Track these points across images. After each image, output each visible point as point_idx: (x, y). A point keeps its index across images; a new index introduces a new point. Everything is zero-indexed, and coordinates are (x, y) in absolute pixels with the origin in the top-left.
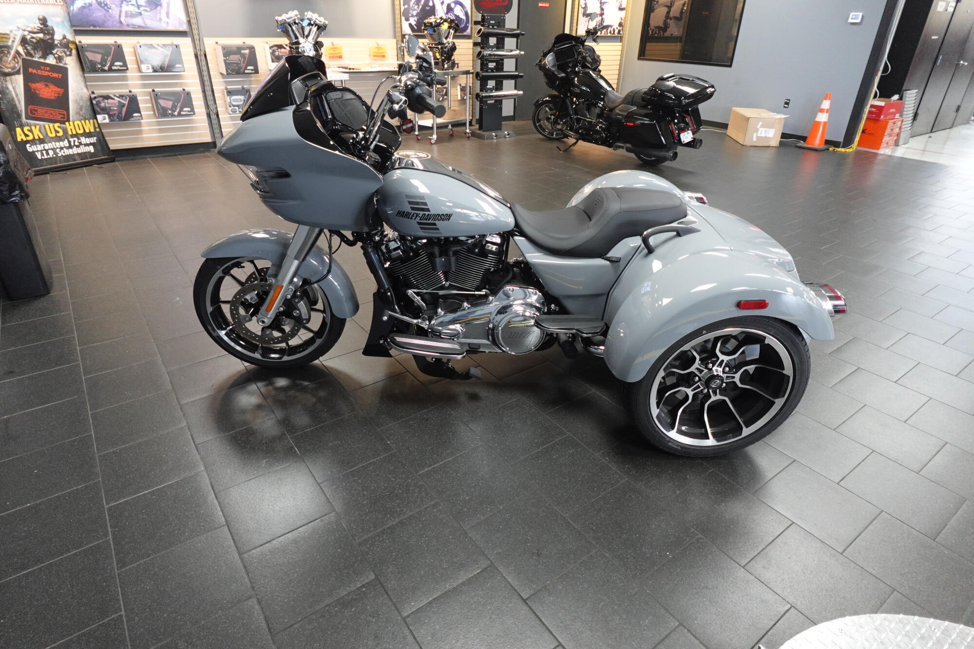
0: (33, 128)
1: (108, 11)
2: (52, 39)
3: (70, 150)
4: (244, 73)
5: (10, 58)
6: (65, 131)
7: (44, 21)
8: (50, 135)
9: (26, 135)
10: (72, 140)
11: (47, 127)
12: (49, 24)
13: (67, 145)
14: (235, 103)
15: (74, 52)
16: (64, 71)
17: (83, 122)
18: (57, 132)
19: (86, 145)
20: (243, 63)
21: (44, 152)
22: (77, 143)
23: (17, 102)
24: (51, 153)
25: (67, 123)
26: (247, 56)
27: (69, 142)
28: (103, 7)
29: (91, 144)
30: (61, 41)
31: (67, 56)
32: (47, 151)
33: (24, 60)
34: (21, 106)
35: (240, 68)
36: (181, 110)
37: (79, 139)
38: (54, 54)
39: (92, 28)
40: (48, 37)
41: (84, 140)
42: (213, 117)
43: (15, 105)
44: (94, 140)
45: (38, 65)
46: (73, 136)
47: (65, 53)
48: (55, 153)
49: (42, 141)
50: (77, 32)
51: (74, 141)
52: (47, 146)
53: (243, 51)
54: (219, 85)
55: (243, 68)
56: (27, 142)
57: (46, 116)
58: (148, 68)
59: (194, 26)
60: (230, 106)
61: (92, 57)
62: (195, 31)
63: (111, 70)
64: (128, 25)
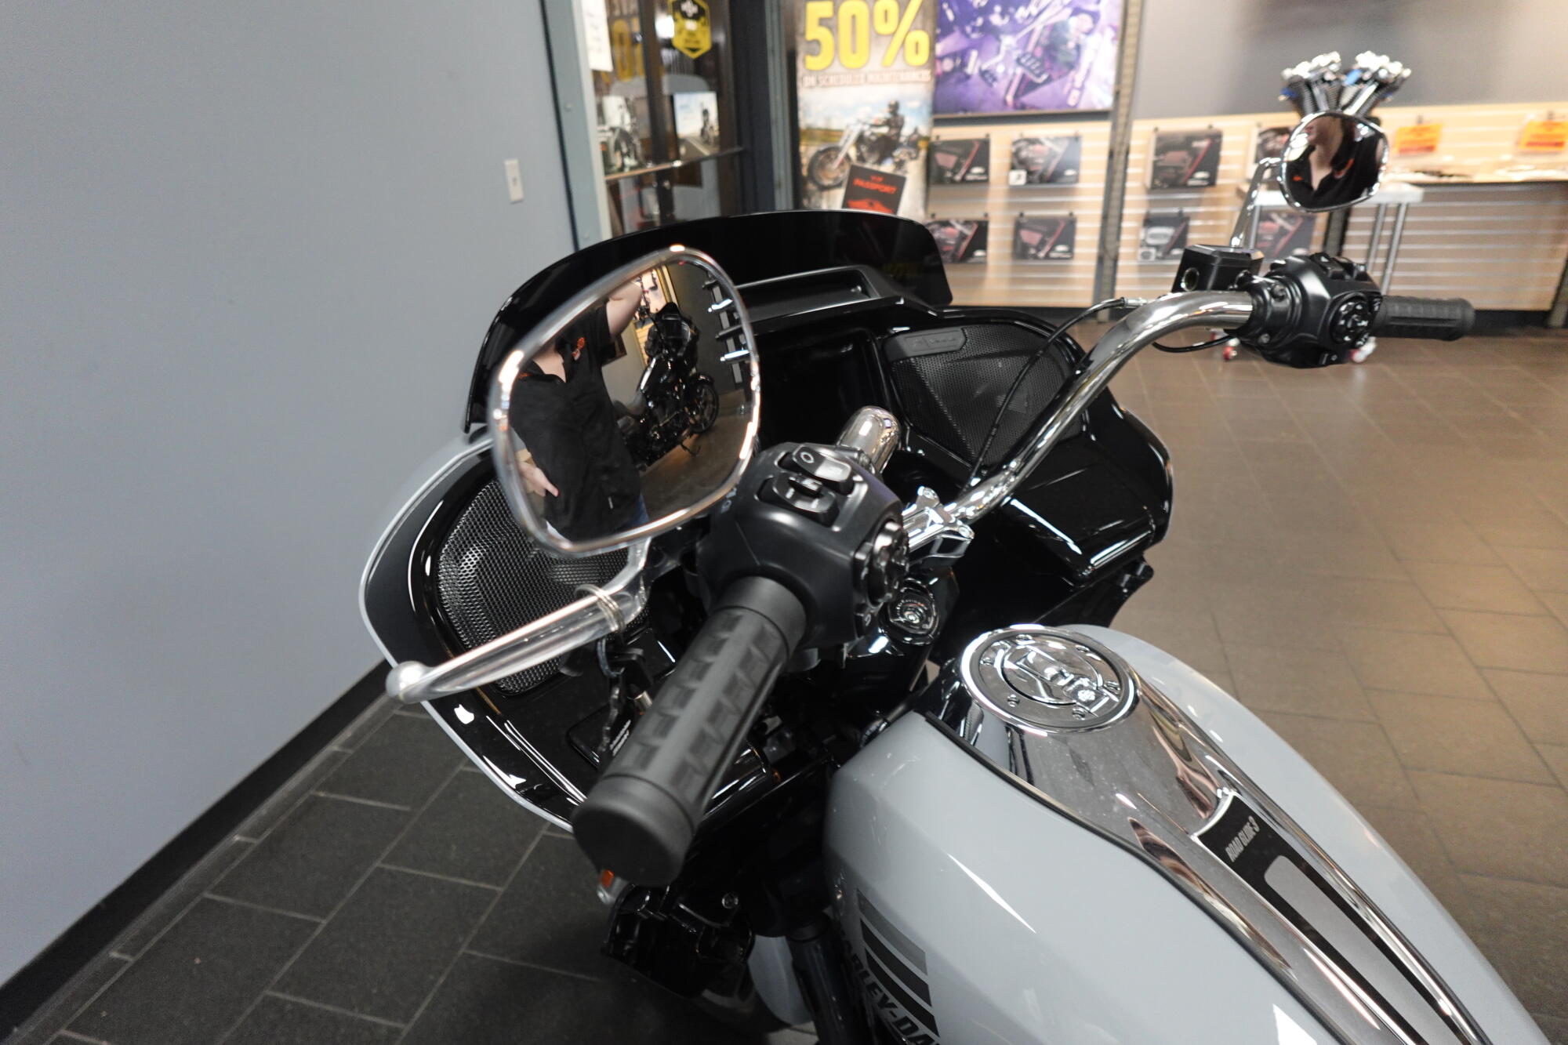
1: (991, 85)
2: (898, 135)
4: (1186, 185)
5: (836, 164)
7: (894, 108)
12: (901, 112)
14: (1151, 241)
15: (923, 153)
16: (898, 182)
20: (1190, 167)
26: (1201, 153)
28: (985, 80)
30: (910, 137)
31: (912, 159)
33: (853, 167)
35: (1179, 176)
36: (1052, 249)
38: (894, 158)
39: (961, 114)
40: (893, 132)
42: (1107, 261)
45: (869, 174)
47: (910, 154)
50: (938, 122)
53: (1196, 144)
54: (1135, 205)
55: (1186, 176)
58: (1018, 178)
59: (1124, 101)
60: (1141, 246)
61: (945, 160)
62: (1123, 110)
63: (963, 180)
64: (1015, 107)
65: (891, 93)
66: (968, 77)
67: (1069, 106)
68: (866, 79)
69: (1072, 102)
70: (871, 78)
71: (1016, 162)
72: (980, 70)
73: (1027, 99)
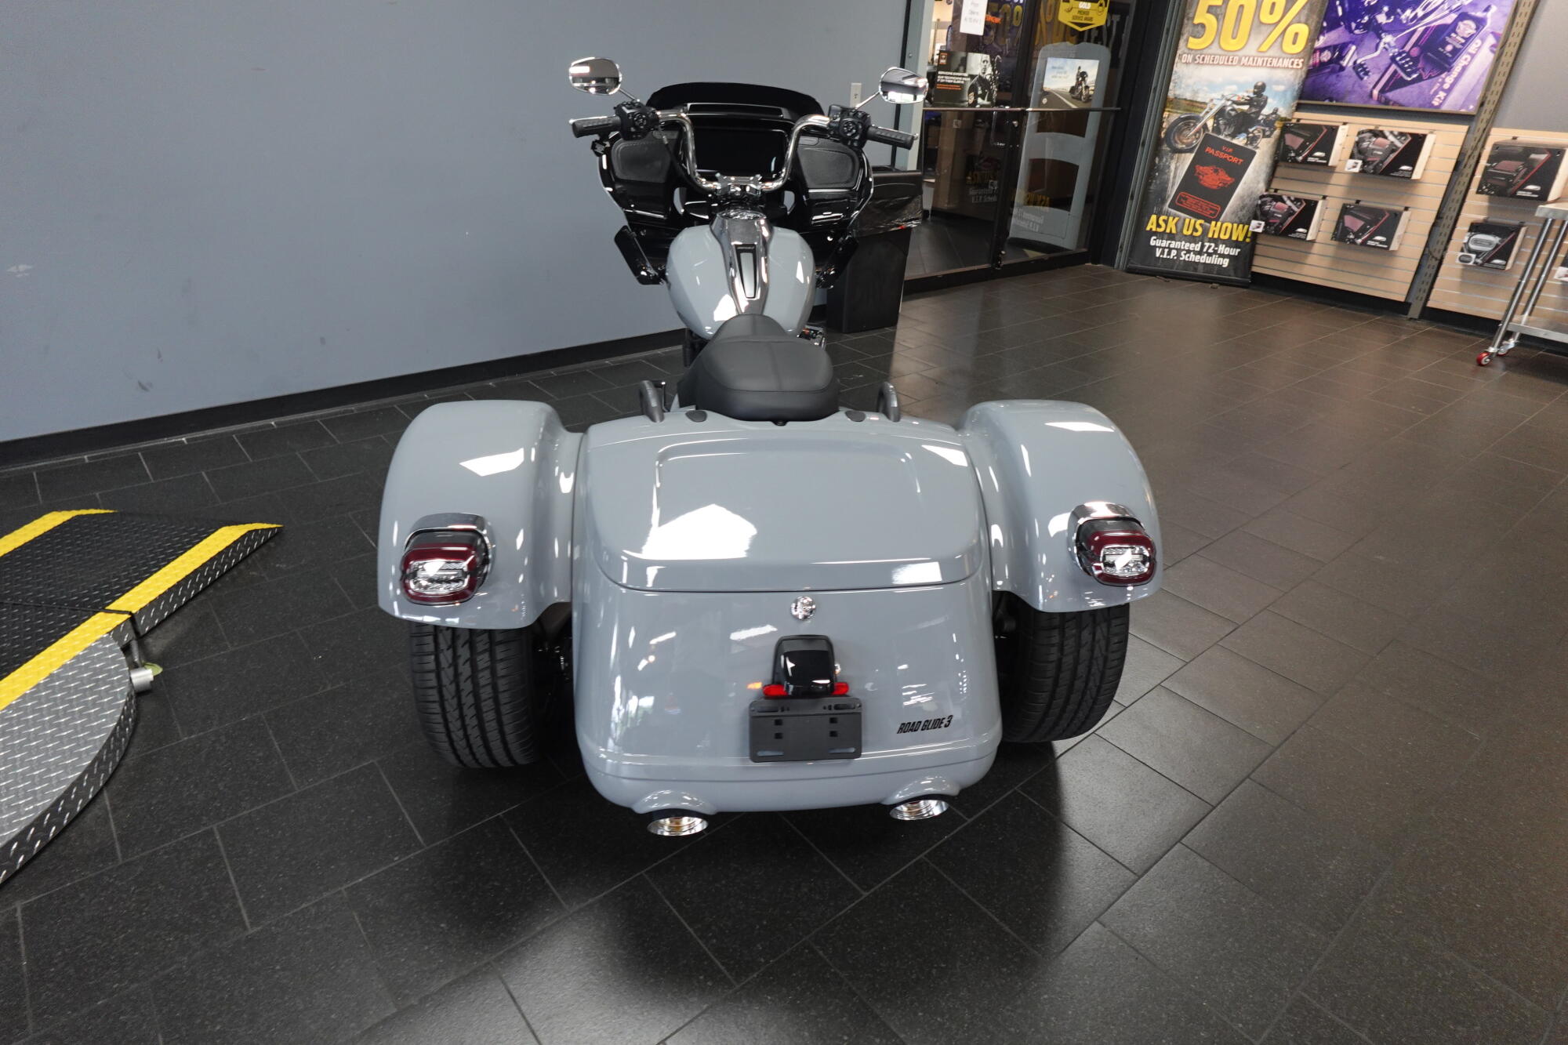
0: (1171, 218)
1: (1362, 79)
2: (1258, 113)
3: (1198, 256)
4: (1514, 195)
5: (1193, 131)
6: (1205, 231)
7: (1260, 89)
8: (1185, 232)
9: (1158, 226)
10: (1207, 244)
11: (1187, 221)
12: (1265, 94)
13: (1198, 249)
14: (1473, 246)
15: (1277, 132)
16: (1247, 156)
17: (1235, 225)
18: (1195, 230)
19: (1223, 256)
20: (1522, 178)
21: (1166, 250)
22: (1211, 251)
23: (1170, 185)
24: (1174, 253)
25: (1213, 223)
26: (1537, 166)
27: (1203, 246)
28: (1358, 73)
29: (1228, 256)
31: (1264, 136)
32: (1170, 249)
33: (1207, 136)
34: (1172, 191)
35: (1510, 185)
36: (1371, 238)
37: (1217, 246)
38: (1248, 133)
39: (1327, 102)
40: (1254, 110)
41: (1222, 249)
42: (1429, 263)
43: (1167, 188)
44: (1235, 252)
45: (1221, 144)
46: (1212, 240)
47: (1264, 131)
48: (1179, 255)
49: (1171, 237)
50: (1299, 107)
51: (1210, 247)
52: (1173, 244)
53: (1533, 156)
54: (1472, 210)
55: (1517, 187)
56: (1155, 233)
57: (1194, 208)
58: (1354, 166)
59: (1489, 107)
60: (1462, 251)
61: (1293, 141)
62: (1485, 116)
63: (1305, 161)
64: (1379, 101)
65: (1259, 75)
66: (1342, 69)
67: (1432, 106)
68: (1240, 60)
69: (1436, 102)
70: (1244, 60)
71: (1356, 151)
72: (1355, 62)
73: (1390, 95)
